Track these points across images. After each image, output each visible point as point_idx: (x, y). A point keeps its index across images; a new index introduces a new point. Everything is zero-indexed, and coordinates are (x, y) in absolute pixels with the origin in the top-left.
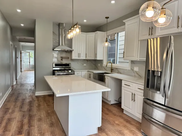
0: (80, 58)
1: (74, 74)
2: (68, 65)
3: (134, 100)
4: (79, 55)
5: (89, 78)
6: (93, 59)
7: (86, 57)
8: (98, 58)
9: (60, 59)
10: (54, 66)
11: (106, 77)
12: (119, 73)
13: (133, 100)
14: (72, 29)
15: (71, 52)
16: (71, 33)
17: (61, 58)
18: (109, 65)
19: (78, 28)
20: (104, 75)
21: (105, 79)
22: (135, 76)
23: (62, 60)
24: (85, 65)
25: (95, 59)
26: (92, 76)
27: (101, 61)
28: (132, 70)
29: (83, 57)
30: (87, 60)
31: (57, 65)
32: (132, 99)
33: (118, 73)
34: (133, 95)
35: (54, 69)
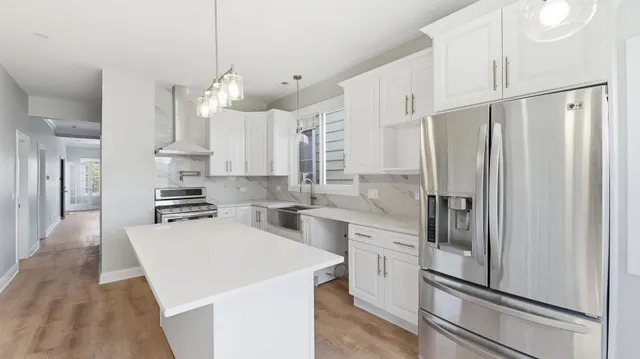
0: (232, 174)
1: (216, 214)
2: (198, 192)
3: (385, 273)
4: (228, 165)
5: (257, 221)
6: (266, 174)
7: (246, 170)
8: (277, 172)
9: (175, 177)
10: (159, 197)
11: (302, 217)
12: (331, 205)
13: (382, 273)
14: (216, 85)
15: (205, 158)
16: (211, 101)
17: (179, 175)
18: (306, 187)
19: (233, 81)
20: (299, 212)
21: (300, 222)
22: (371, 212)
23: (181, 179)
24: (243, 189)
25: (270, 174)
26: (264, 217)
27: (283, 179)
28: (363, 196)
29: (238, 170)
30: (249, 178)
31: (166, 193)
32: (379, 271)
33: (328, 205)
34: (382, 261)
35: (158, 204)
